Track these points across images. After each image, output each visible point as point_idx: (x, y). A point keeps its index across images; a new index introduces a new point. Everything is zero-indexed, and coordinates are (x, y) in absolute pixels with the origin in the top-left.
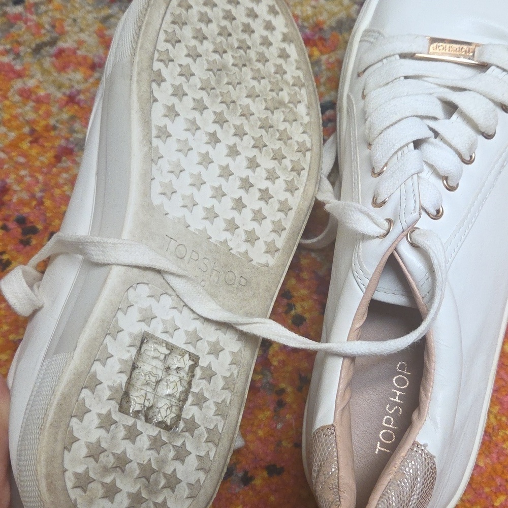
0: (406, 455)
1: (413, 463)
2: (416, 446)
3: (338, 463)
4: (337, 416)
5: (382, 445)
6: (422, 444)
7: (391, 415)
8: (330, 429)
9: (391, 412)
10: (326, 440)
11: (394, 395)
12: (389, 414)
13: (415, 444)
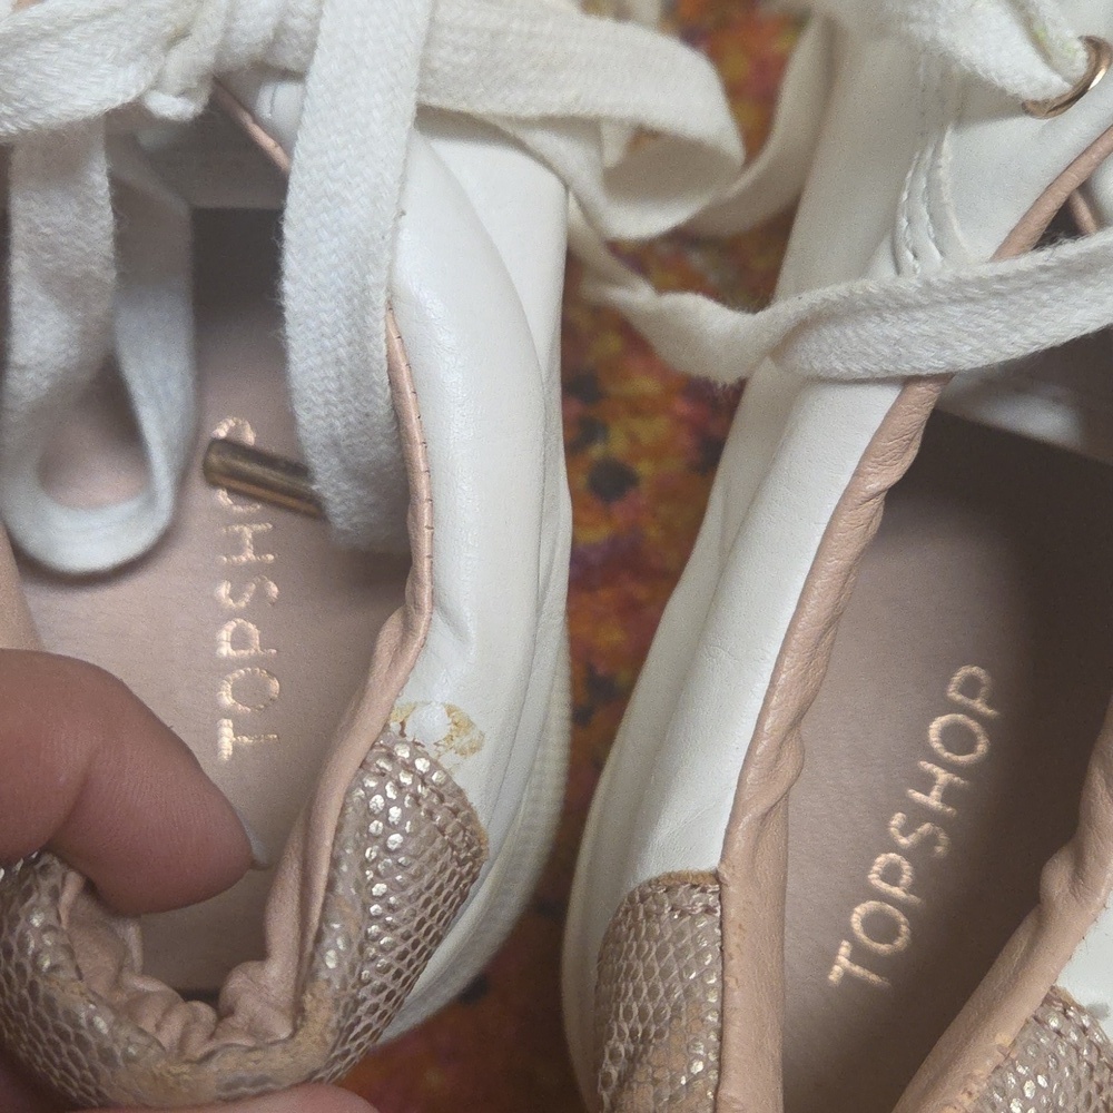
0: (1014, 1043)
1: (1042, 1080)
2: (1059, 1008)
3: (721, 1038)
4: (740, 842)
5: (860, 954)
6: (1084, 1004)
7: (906, 853)
8: (704, 891)
9: (903, 841)
10: (681, 935)
11: (926, 783)
12: (896, 848)
13: (1056, 1000)
